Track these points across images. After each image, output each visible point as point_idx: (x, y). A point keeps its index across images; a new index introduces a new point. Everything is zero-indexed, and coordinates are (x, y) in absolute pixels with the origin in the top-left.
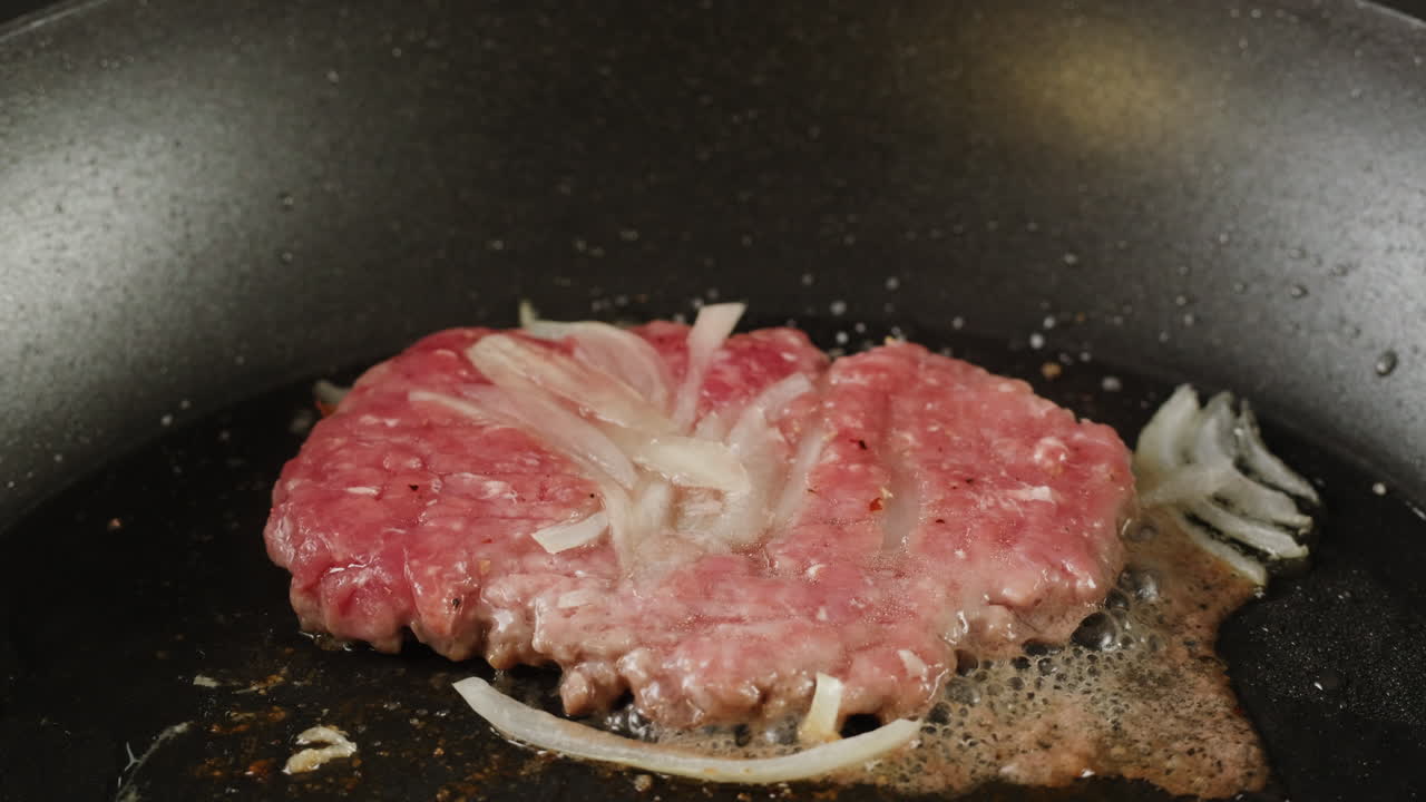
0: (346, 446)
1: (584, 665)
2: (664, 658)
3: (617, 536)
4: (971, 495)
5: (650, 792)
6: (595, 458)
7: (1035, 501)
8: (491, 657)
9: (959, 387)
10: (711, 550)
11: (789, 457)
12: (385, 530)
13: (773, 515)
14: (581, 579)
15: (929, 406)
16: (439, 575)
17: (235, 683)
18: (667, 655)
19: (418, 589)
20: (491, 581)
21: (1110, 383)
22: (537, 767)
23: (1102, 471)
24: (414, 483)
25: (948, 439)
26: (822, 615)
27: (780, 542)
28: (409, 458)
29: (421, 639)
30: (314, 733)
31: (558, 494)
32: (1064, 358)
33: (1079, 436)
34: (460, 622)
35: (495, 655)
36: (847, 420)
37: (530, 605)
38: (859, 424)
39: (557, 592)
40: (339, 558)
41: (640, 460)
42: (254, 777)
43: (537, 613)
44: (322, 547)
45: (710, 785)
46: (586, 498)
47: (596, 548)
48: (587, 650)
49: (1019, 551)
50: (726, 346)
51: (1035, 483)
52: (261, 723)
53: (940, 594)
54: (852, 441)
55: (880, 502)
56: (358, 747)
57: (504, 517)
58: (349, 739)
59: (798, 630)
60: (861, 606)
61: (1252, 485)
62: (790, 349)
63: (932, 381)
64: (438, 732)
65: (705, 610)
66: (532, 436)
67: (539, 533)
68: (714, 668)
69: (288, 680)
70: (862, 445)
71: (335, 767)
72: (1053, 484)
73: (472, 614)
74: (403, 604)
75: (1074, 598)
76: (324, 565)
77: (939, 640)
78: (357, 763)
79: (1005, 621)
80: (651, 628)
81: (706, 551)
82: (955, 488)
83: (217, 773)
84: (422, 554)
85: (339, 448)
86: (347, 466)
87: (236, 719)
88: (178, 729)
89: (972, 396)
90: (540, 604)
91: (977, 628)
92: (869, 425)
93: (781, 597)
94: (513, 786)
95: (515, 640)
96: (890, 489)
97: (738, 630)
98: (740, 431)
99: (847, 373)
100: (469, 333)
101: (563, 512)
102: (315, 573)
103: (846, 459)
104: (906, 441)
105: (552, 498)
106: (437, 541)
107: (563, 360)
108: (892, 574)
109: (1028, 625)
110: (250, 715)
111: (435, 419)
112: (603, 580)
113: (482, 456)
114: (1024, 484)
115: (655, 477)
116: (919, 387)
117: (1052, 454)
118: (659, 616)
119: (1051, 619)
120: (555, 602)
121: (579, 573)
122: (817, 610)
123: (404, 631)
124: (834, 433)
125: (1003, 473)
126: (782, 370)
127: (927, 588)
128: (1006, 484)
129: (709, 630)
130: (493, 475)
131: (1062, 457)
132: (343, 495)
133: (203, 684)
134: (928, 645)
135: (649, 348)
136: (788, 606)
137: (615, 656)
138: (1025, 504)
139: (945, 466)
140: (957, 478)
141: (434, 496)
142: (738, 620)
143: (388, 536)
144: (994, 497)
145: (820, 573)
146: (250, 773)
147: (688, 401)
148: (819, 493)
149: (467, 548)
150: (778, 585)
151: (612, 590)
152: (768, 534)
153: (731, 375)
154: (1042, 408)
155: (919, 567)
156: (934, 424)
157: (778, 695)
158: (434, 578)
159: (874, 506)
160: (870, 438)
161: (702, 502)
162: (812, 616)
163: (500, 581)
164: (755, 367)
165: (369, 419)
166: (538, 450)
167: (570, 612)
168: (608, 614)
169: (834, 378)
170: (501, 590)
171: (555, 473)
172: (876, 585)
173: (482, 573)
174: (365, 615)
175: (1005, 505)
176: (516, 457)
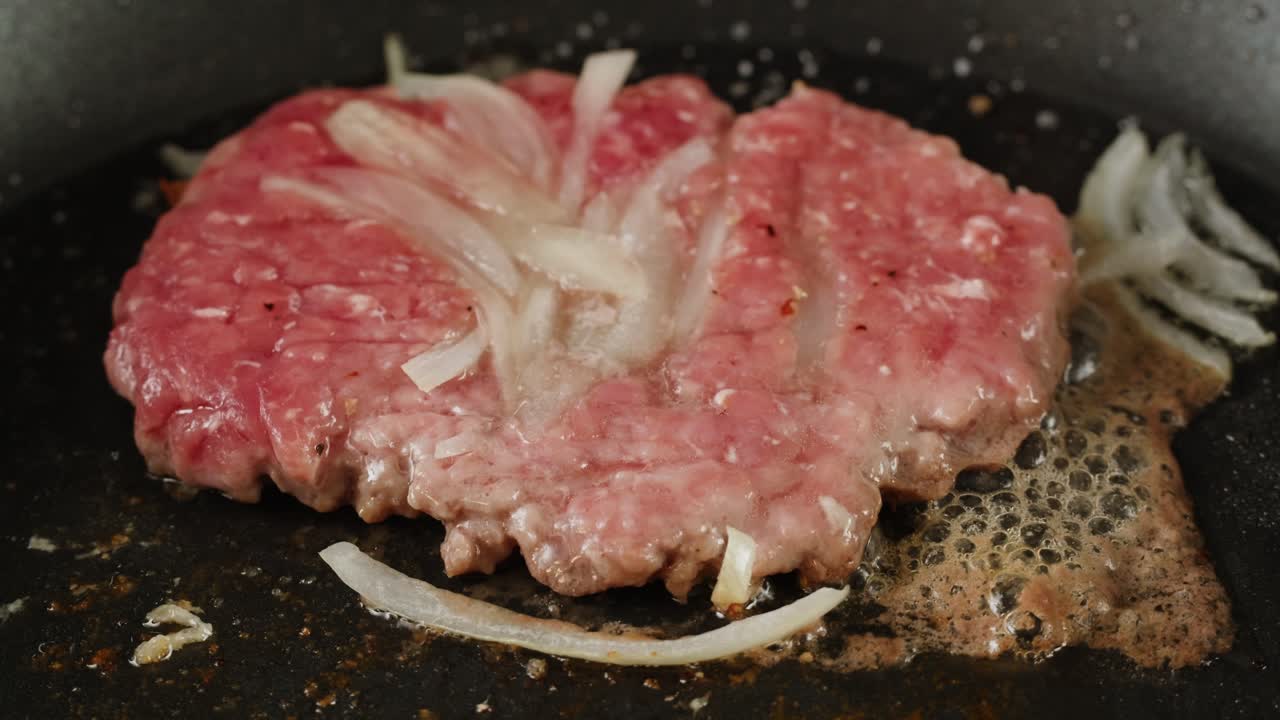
0: (192, 254)
1: (466, 525)
2: (557, 516)
3: (499, 360)
4: (895, 292)
5: (545, 680)
6: (471, 258)
7: (967, 300)
8: (361, 511)
9: (878, 149)
10: (605, 374)
11: (688, 248)
12: (237, 364)
13: (672, 324)
14: (459, 419)
15: (845, 176)
16: (300, 420)
17: (74, 546)
18: (559, 512)
19: (277, 435)
20: (359, 422)
21: (1046, 120)
22: (416, 648)
23: (1039, 255)
24: (269, 301)
25: (865, 219)
26: (732, 456)
27: (684, 359)
28: (263, 269)
29: (282, 488)
30: (163, 613)
31: (431, 309)
32: (995, 89)
33: (1012, 211)
34: (326, 468)
35: (366, 508)
36: (753, 200)
37: (404, 450)
38: (766, 206)
39: (434, 436)
40: (187, 398)
41: (523, 257)
42: (98, 670)
43: (411, 462)
44: (167, 385)
45: (612, 668)
46: (462, 314)
47: (476, 377)
48: (468, 507)
49: (950, 365)
50: (616, 106)
51: (966, 275)
52: (105, 598)
53: (864, 422)
54: (760, 226)
55: (793, 305)
56: (214, 629)
57: (371, 341)
58: (204, 619)
59: (706, 477)
60: (775, 442)
61: (1208, 253)
62: (688, 106)
63: (848, 143)
64: (303, 604)
65: (601, 454)
66: (401, 232)
67: (412, 362)
68: (612, 530)
69: (134, 539)
70: (771, 231)
71: (189, 654)
72: (985, 274)
73: (338, 461)
74: (261, 452)
75: (1013, 417)
76: (171, 405)
77: (865, 481)
78: (214, 648)
79: (938, 450)
80: (541, 479)
81: (599, 375)
82: (875, 284)
83: (57, 666)
84: (277, 393)
85: (185, 257)
86: (193, 281)
87: (76, 593)
88: (13, 607)
89: (891, 160)
90: (415, 449)
91: (907, 460)
92: (777, 203)
93: (685, 434)
94: (390, 675)
95: (388, 493)
96: (803, 288)
97: (638, 478)
98: (633, 219)
99: (753, 136)
100: (328, 98)
101: (437, 333)
102: (161, 415)
103: (753, 252)
104: (818, 223)
105: (425, 314)
106: (298, 376)
107: (433, 132)
108: (808, 398)
109: (964, 451)
110: (92, 587)
111: (292, 213)
112: (485, 419)
113: (345, 262)
114: (953, 276)
115: (541, 279)
116: (832, 151)
117: (983, 237)
118: (549, 464)
119: (989, 441)
120: (432, 451)
121: (457, 410)
122: (726, 449)
123: (263, 481)
124: (738, 216)
125: (930, 263)
126: (679, 135)
127: (848, 415)
128: (931, 277)
129: (605, 480)
130: (356, 285)
131: (995, 241)
132: (189, 319)
133: (38, 547)
134: (851, 489)
135: (529, 111)
136: (693, 446)
137: (503, 515)
138: (954, 302)
139: (864, 255)
140: (879, 270)
141: (292, 317)
142: (638, 465)
143: (243, 371)
144: (921, 295)
145: (728, 400)
146: (93, 666)
147: (575, 181)
148: (725, 297)
149: (329, 383)
150: (681, 418)
151: (494, 431)
152: (667, 351)
153: (622, 145)
154: (971, 176)
155: (839, 389)
156: (849, 200)
157: (684, 557)
158: (295, 422)
159: (786, 309)
160: (779, 220)
161: (594, 308)
162: (721, 459)
163: (369, 422)
164: (648, 131)
165: (218, 217)
166: (408, 253)
167: (447, 464)
168: (491, 464)
169: (739, 142)
170: (371, 434)
171: (428, 281)
172: (792, 413)
173: (348, 414)
174: (218, 464)
175: (933, 305)
176: (383, 262)
